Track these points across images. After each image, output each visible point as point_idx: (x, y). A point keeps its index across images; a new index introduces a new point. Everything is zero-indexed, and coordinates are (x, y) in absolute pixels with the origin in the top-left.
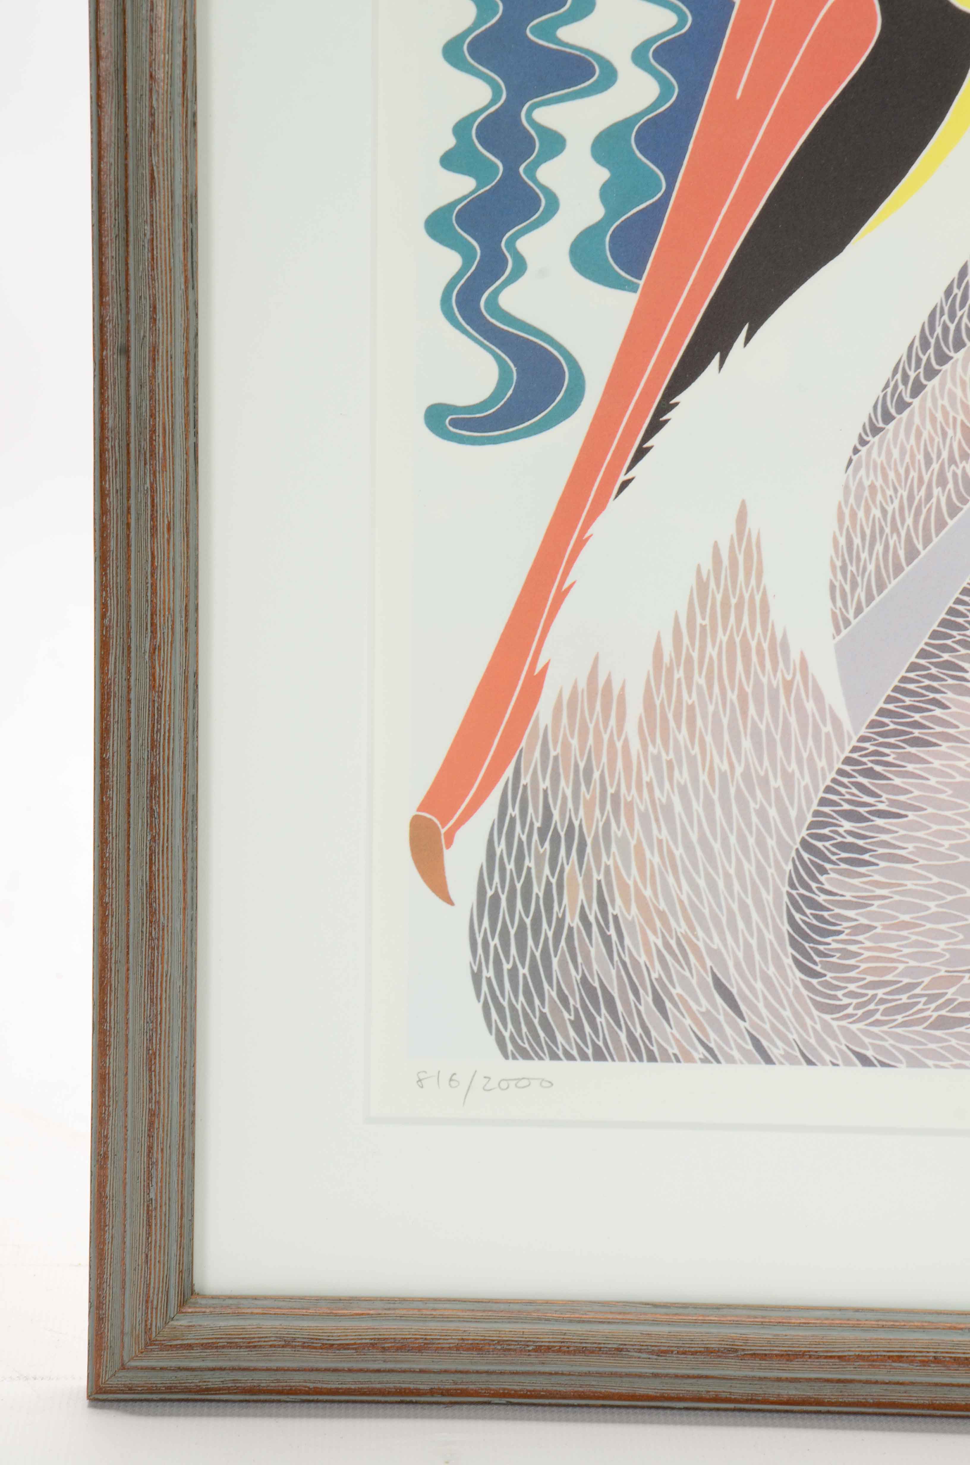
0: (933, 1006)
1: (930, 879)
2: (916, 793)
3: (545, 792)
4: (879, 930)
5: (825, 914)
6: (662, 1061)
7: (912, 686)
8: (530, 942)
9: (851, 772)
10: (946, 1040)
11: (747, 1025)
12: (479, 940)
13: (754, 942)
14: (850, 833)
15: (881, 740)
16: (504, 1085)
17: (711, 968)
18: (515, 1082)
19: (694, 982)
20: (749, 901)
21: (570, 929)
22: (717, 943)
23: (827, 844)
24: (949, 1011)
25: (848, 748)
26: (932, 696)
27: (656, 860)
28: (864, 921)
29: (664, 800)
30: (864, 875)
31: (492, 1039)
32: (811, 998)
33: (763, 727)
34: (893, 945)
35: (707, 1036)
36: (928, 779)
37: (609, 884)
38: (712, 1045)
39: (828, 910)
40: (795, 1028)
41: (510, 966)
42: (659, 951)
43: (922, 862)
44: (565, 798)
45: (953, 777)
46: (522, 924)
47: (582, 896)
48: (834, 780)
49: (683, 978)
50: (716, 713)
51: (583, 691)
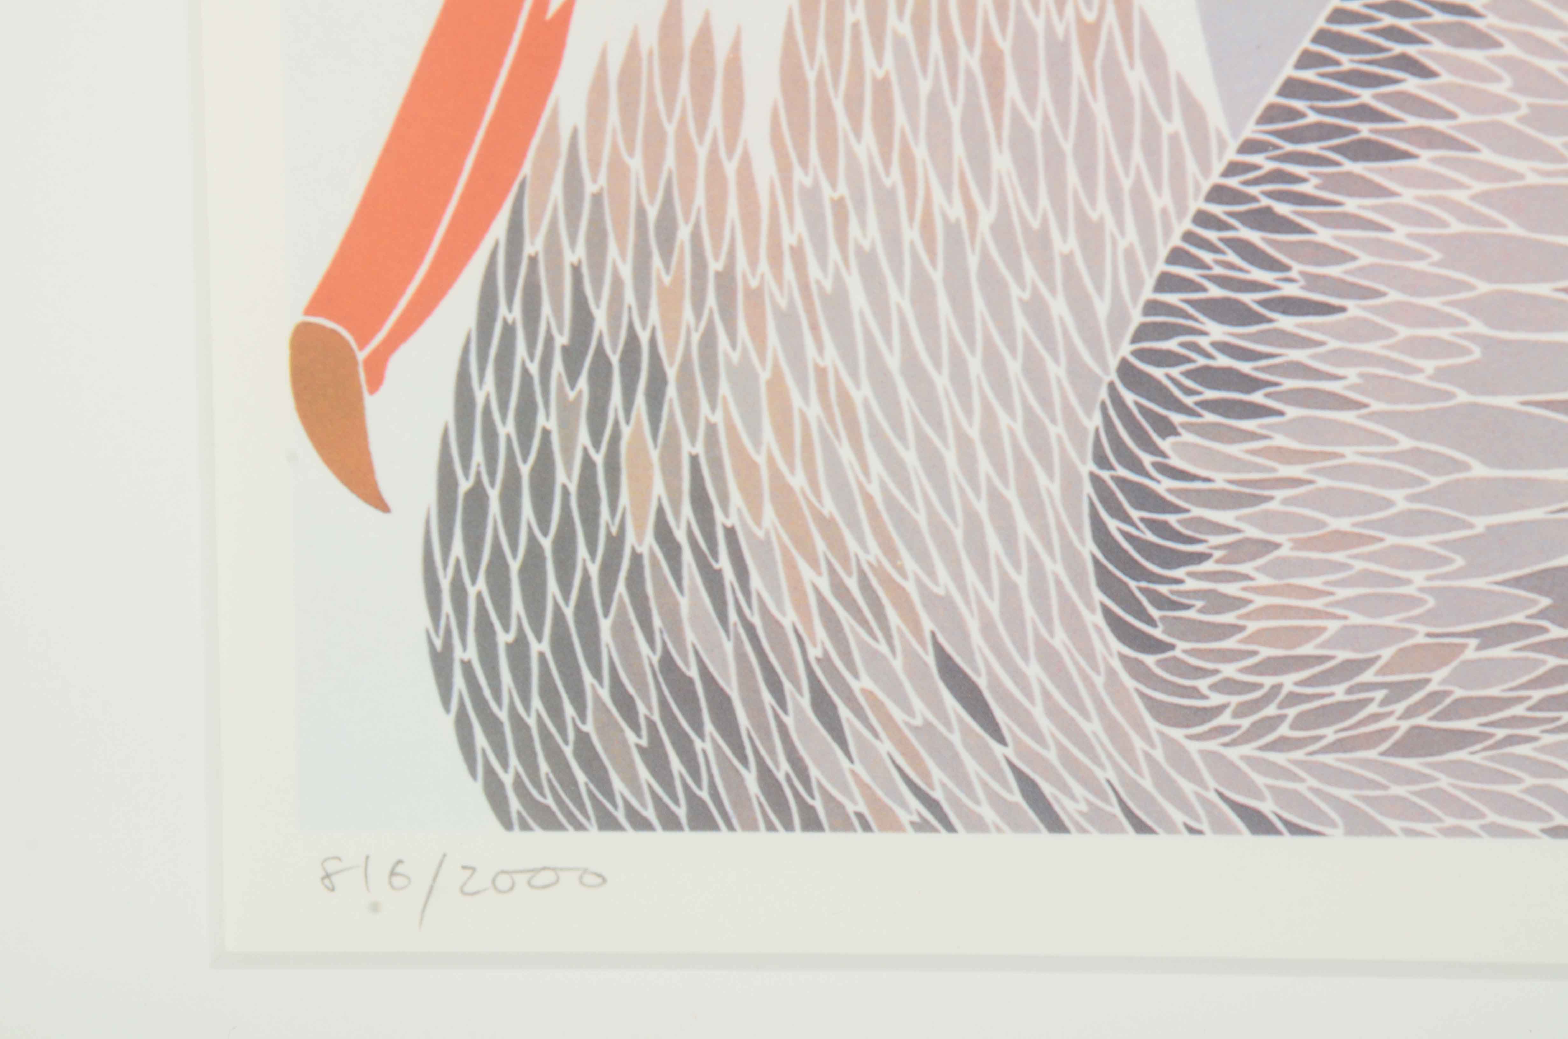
0: (1400, 707)
1: (1395, 442)
2: (1365, 259)
3: (576, 270)
4: (1285, 551)
5: (1172, 519)
6: (834, 828)
7: (1354, 30)
8: (553, 587)
9: (1225, 218)
10: (1428, 778)
11: (1010, 752)
12: (445, 584)
13: (1022, 581)
14: (1224, 348)
15: (1289, 147)
16: (504, 882)
17: (933, 634)
18: (528, 875)
19: (897, 664)
20: (1011, 495)
21: (636, 558)
22: (944, 583)
23: (1175, 372)
24: (1435, 718)
25: (1218, 167)
26: (1398, 49)
27: (814, 411)
28: (1253, 532)
29: (828, 285)
30: (1252, 436)
31: (476, 789)
32: (1142, 695)
33: (1036, 125)
34: (1315, 582)
35: (926, 775)
36: (1388, 229)
37: (716, 464)
38: (937, 794)
39: (1177, 510)
40: (1110, 756)
41: (511, 637)
42: (822, 601)
43: (1377, 406)
44: (617, 283)
45: (1444, 224)
46: (534, 546)
47: (658, 488)
48: (1188, 237)
49: (872, 656)
50: (935, 96)
51: (651, 54)
